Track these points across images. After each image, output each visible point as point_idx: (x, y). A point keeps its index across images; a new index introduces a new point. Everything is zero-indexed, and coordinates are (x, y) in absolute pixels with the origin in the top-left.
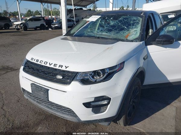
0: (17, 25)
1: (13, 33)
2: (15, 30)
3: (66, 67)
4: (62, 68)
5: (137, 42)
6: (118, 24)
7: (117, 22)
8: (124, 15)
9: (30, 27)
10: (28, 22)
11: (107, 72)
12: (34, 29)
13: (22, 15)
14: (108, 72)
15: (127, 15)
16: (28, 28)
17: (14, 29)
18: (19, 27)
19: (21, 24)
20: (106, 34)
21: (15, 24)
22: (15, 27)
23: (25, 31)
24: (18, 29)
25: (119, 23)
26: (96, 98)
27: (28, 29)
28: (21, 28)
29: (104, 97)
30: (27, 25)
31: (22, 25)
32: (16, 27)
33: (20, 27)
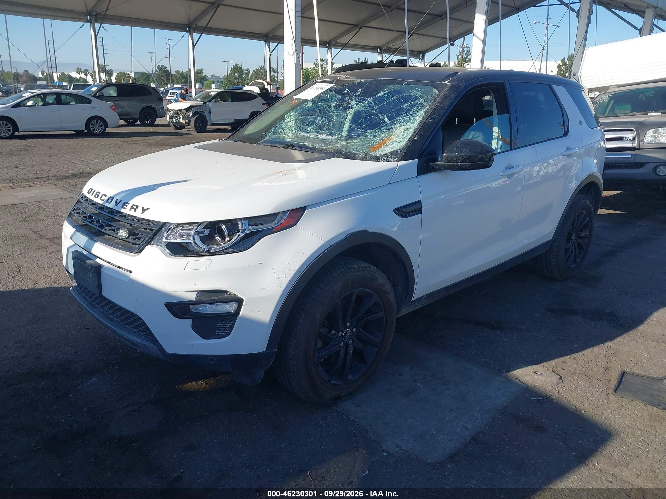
0: (178, 112)
1: (158, 138)
2: (171, 129)
3: (144, 210)
4: (135, 211)
5: (389, 161)
6: (371, 108)
7: (369, 103)
8: (393, 82)
9: (215, 120)
10: (210, 104)
11: (244, 230)
12: (229, 128)
13: (213, 82)
14: (247, 232)
15: (401, 83)
16: (209, 122)
17: (168, 125)
18: (181, 120)
19: (188, 110)
20: (329, 137)
21: (170, 111)
22: (171, 118)
23: (198, 131)
24: (179, 127)
25: (375, 107)
26: (201, 293)
27: (208, 128)
28: (189, 124)
29: (226, 295)
30: (206, 114)
31: (191, 114)
32: (174, 120)
33: (183, 118)
